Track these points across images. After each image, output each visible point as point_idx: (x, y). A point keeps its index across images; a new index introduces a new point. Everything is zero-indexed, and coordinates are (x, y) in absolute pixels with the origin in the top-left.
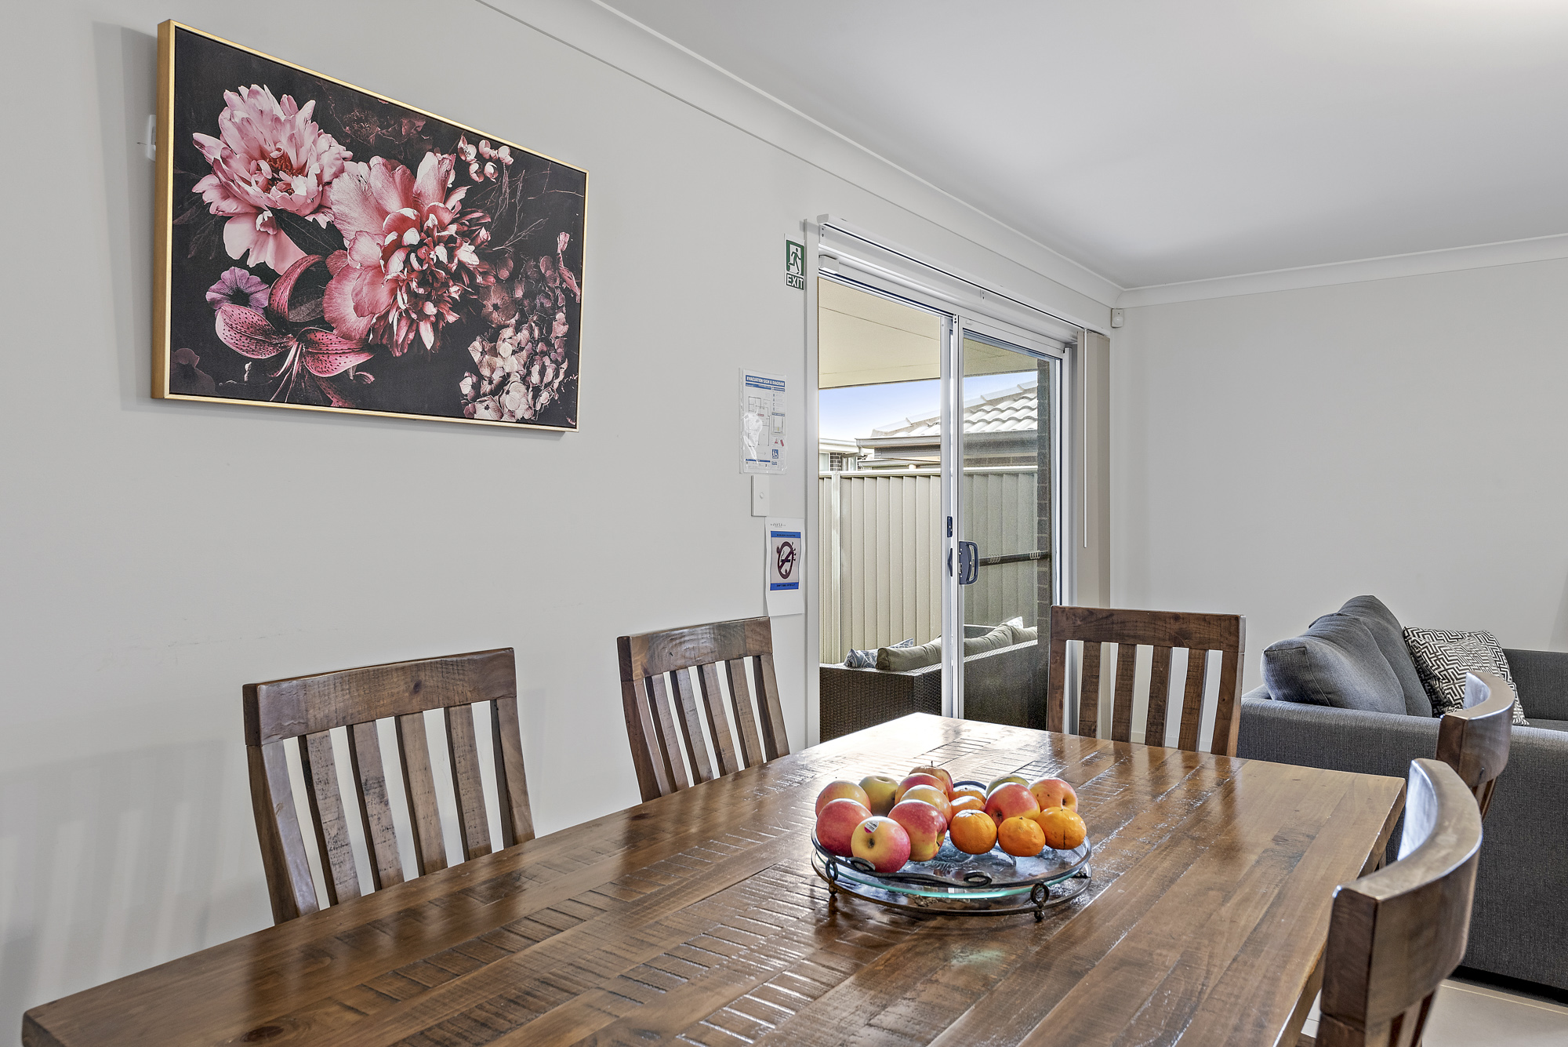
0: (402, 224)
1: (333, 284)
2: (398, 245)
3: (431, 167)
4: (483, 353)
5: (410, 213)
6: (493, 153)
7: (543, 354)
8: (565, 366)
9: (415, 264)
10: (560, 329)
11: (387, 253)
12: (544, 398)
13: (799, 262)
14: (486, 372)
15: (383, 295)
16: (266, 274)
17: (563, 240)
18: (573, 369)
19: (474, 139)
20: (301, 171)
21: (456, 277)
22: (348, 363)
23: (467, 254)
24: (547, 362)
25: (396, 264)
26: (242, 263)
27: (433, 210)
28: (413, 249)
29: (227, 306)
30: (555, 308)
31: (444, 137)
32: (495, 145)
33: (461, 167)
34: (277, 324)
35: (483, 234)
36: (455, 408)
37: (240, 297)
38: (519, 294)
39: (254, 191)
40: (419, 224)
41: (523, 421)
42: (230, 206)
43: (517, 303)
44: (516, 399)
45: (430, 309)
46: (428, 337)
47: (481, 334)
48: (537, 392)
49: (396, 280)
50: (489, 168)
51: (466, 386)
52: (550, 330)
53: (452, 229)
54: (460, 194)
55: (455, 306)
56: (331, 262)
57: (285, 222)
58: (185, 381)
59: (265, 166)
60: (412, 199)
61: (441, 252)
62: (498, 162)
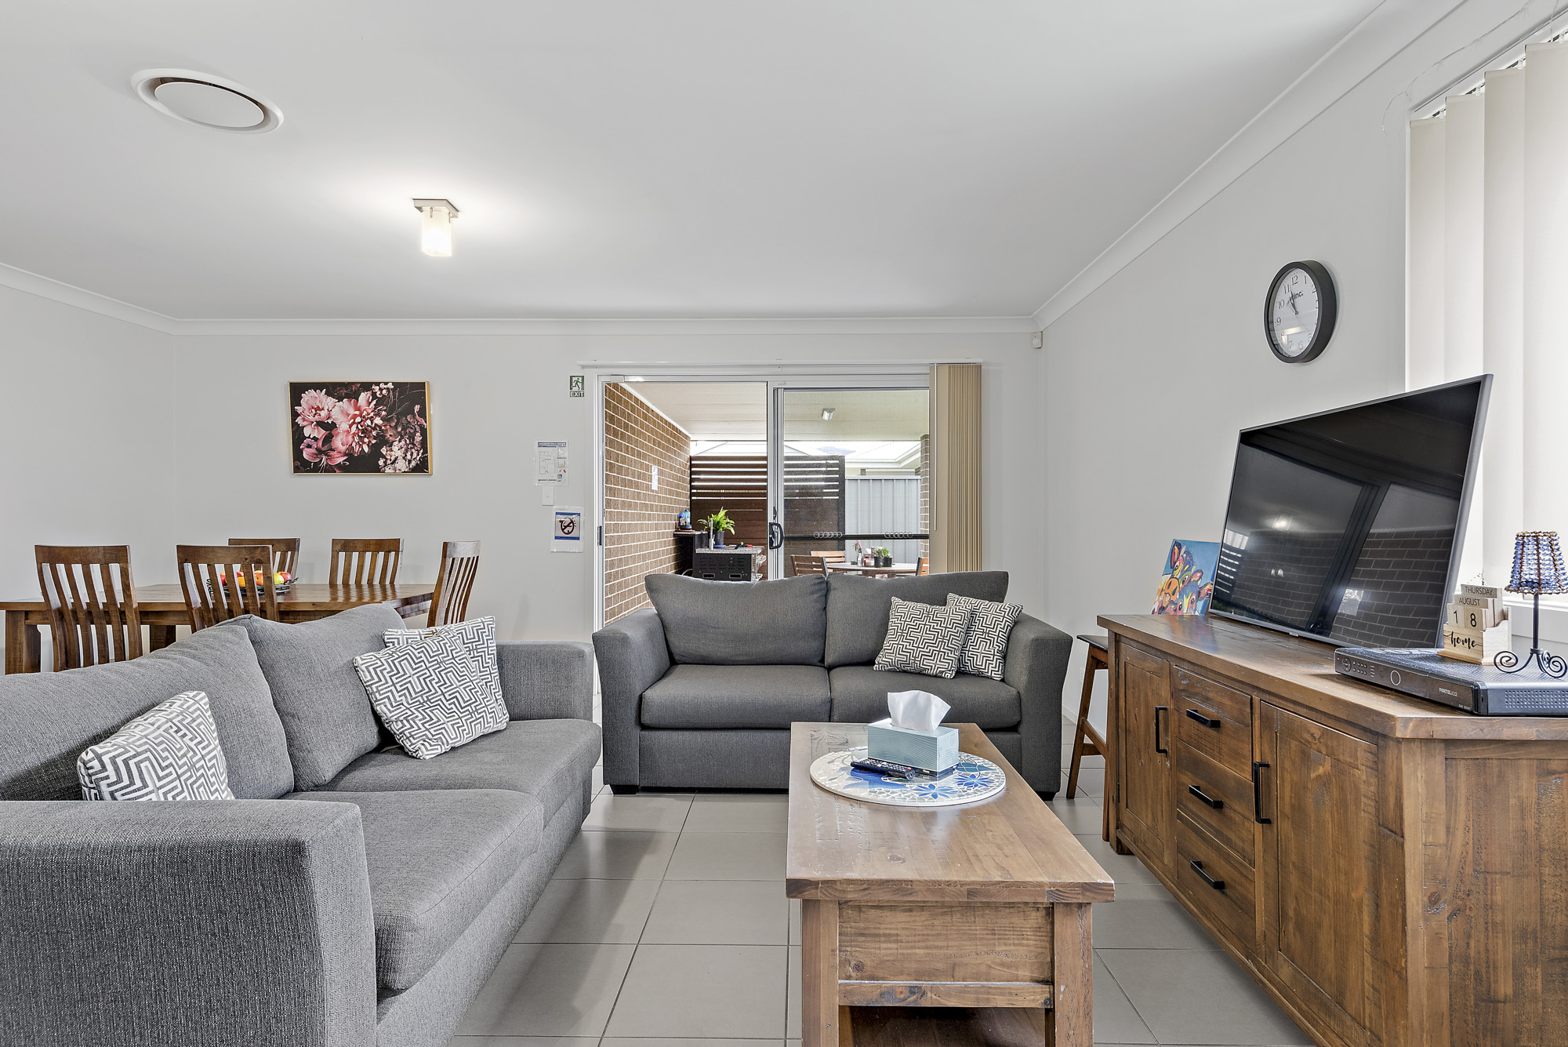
0: (355, 417)
1: (334, 438)
2: (354, 423)
3: (363, 397)
4: (387, 451)
5: (357, 413)
6: (385, 386)
7: (411, 448)
8: (422, 451)
9: (360, 428)
10: (418, 438)
11: (350, 426)
12: (413, 463)
13: (580, 385)
14: (388, 457)
15: (350, 439)
16: (315, 439)
17: (417, 408)
18: (425, 451)
19: (378, 384)
20: (323, 409)
21: (374, 429)
22: (341, 460)
23: (378, 421)
24: (413, 451)
25: (354, 428)
26: (309, 437)
27: (365, 410)
28: (359, 423)
29: (306, 449)
30: (415, 431)
31: (367, 386)
32: (386, 384)
33: (374, 395)
34: (320, 452)
35: (384, 413)
36: (377, 469)
37: (309, 446)
38: (400, 430)
39: (311, 418)
40: (360, 415)
41: (405, 472)
42: (305, 423)
43: (400, 433)
44: (401, 465)
45: (366, 440)
46: (366, 449)
47: (385, 445)
48: (410, 462)
49: (354, 433)
50: (384, 392)
51: (381, 462)
52: (414, 440)
53: (372, 414)
54: (374, 402)
55: (375, 438)
56: (333, 432)
57: (320, 424)
58: (297, 470)
59: (313, 410)
60: (357, 408)
61: (369, 422)
62: (388, 389)
